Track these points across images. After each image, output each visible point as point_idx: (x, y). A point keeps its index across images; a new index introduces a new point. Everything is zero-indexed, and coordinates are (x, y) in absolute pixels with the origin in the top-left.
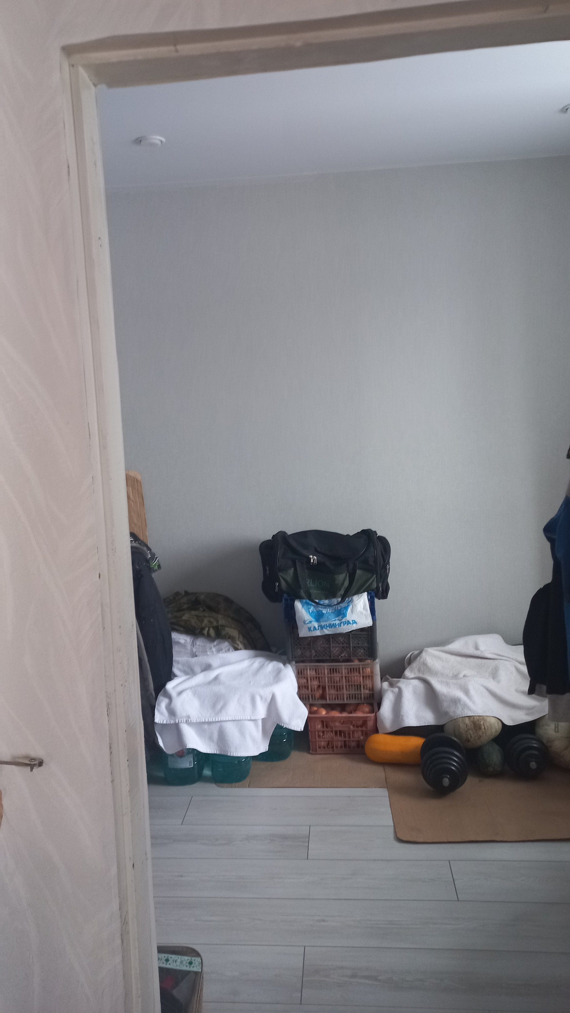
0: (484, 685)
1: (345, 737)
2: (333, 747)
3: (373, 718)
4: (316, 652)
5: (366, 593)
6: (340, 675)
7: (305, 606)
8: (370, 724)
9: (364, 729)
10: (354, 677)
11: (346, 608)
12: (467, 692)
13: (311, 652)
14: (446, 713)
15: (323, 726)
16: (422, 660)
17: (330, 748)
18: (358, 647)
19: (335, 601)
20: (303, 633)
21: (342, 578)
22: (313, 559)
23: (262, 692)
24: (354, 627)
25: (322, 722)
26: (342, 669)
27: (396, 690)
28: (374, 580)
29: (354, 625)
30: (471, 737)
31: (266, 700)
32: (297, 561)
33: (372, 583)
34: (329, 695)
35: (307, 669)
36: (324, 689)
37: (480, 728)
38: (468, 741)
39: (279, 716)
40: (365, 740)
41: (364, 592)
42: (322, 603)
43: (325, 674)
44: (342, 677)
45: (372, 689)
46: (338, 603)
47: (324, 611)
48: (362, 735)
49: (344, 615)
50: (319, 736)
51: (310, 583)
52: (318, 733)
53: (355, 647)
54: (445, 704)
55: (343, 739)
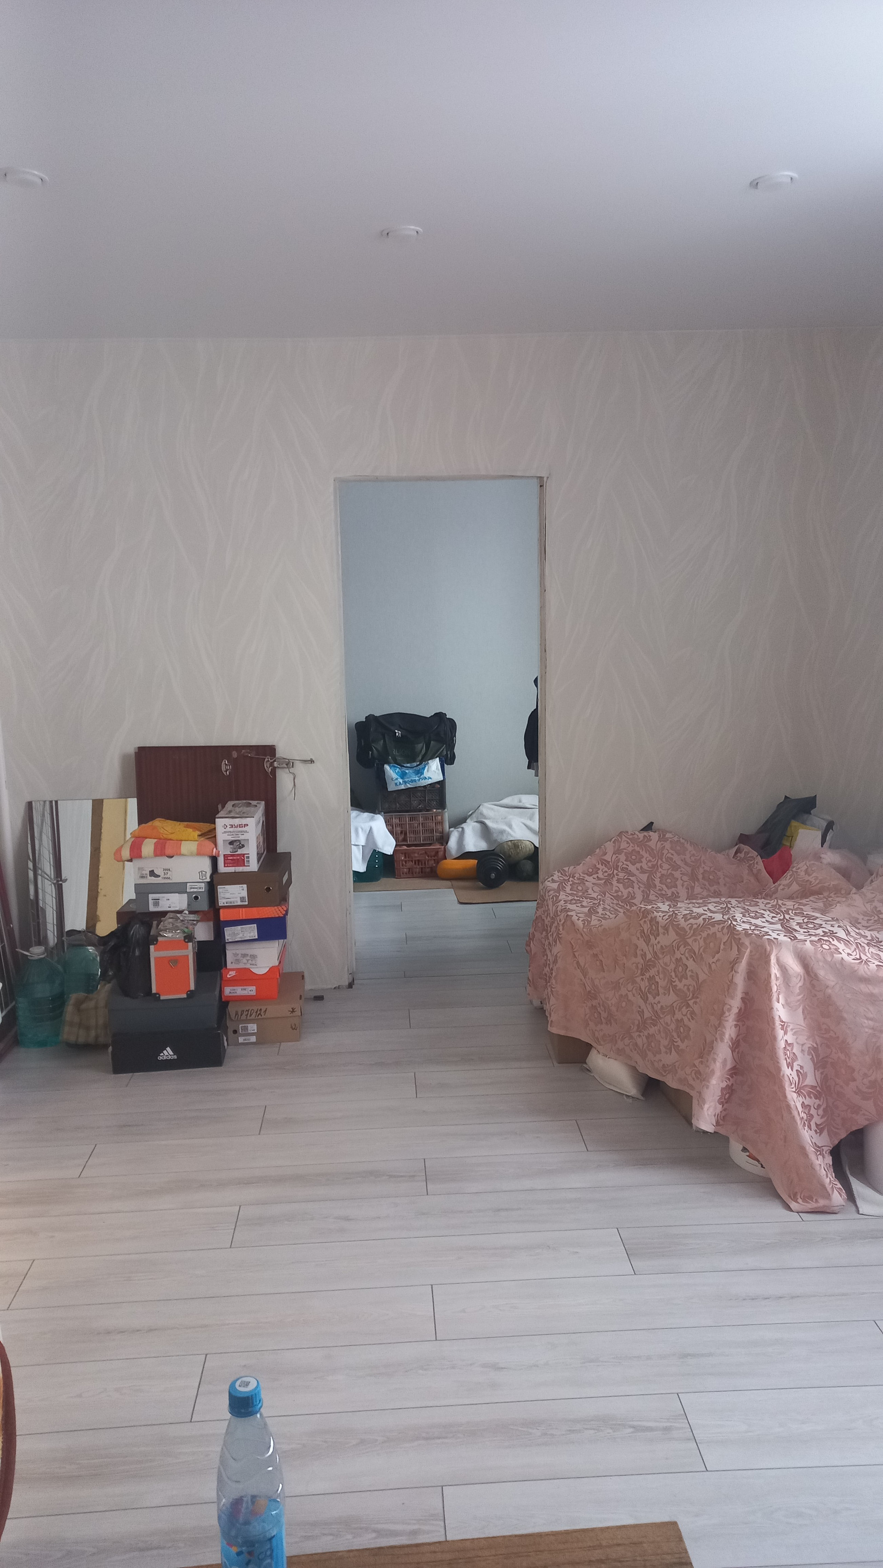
0: (523, 822)
1: (422, 865)
2: (412, 873)
3: (443, 849)
4: (400, 804)
5: (438, 758)
6: (418, 822)
7: (393, 768)
8: (441, 854)
9: (436, 858)
10: (428, 823)
11: (424, 769)
12: (510, 826)
13: (396, 804)
14: (496, 841)
15: (405, 857)
16: (479, 811)
17: (411, 874)
18: (432, 800)
19: (415, 764)
20: (391, 787)
21: (420, 746)
22: (398, 733)
23: (363, 825)
24: (430, 782)
25: (405, 854)
26: (419, 817)
27: (460, 829)
28: (444, 749)
29: (430, 780)
30: (512, 853)
31: (365, 831)
32: (386, 735)
33: (442, 751)
34: (409, 837)
35: (393, 818)
36: (406, 834)
37: (518, 847)
38: (510, 856)
39: (375, 843)
40: (436, 867)
41: (436, 757)
42: (405, 766)
43: (406, 821)
44: (420, 824)
45: (442, 832)
46: (417, 766)
47: (407, 771)
48: (435, 863)
49: (423, 773)
50: (403, 865)
51: (395, 752)
52: (402, 863)
53: (429, 800)
54: (495, 835)
55: (421, 866)
